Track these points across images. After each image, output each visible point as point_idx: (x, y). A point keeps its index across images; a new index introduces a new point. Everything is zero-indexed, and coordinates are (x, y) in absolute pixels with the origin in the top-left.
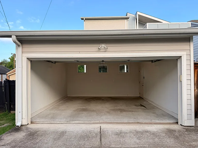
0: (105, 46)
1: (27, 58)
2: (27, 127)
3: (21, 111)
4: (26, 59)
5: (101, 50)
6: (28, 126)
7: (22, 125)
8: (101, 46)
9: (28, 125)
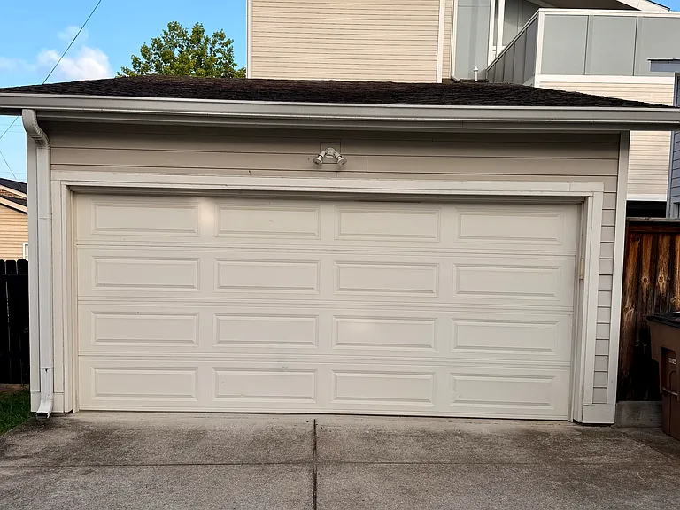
0: (337, 154)
1: (68, 186)
2: (71, 420)
3: (50, 367)
4: (64, 188)
5: (324, 167)
6: (72, 417)
7: (53, 414)
8: (323, 154)
9: (71, 414)
